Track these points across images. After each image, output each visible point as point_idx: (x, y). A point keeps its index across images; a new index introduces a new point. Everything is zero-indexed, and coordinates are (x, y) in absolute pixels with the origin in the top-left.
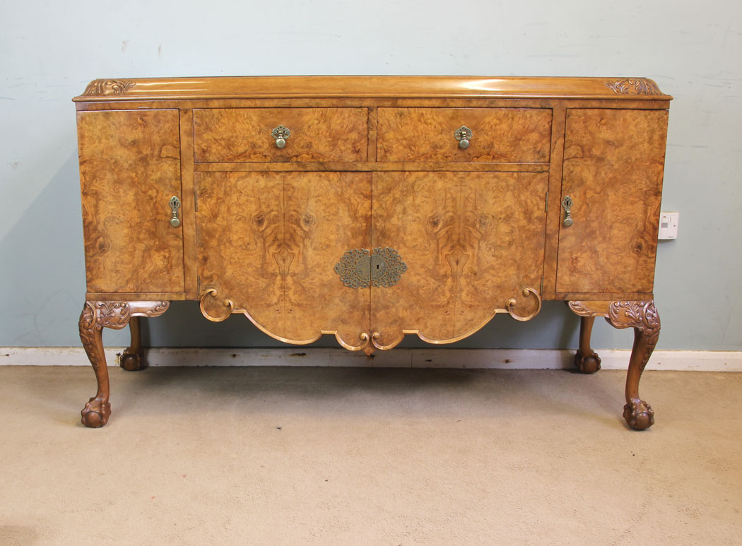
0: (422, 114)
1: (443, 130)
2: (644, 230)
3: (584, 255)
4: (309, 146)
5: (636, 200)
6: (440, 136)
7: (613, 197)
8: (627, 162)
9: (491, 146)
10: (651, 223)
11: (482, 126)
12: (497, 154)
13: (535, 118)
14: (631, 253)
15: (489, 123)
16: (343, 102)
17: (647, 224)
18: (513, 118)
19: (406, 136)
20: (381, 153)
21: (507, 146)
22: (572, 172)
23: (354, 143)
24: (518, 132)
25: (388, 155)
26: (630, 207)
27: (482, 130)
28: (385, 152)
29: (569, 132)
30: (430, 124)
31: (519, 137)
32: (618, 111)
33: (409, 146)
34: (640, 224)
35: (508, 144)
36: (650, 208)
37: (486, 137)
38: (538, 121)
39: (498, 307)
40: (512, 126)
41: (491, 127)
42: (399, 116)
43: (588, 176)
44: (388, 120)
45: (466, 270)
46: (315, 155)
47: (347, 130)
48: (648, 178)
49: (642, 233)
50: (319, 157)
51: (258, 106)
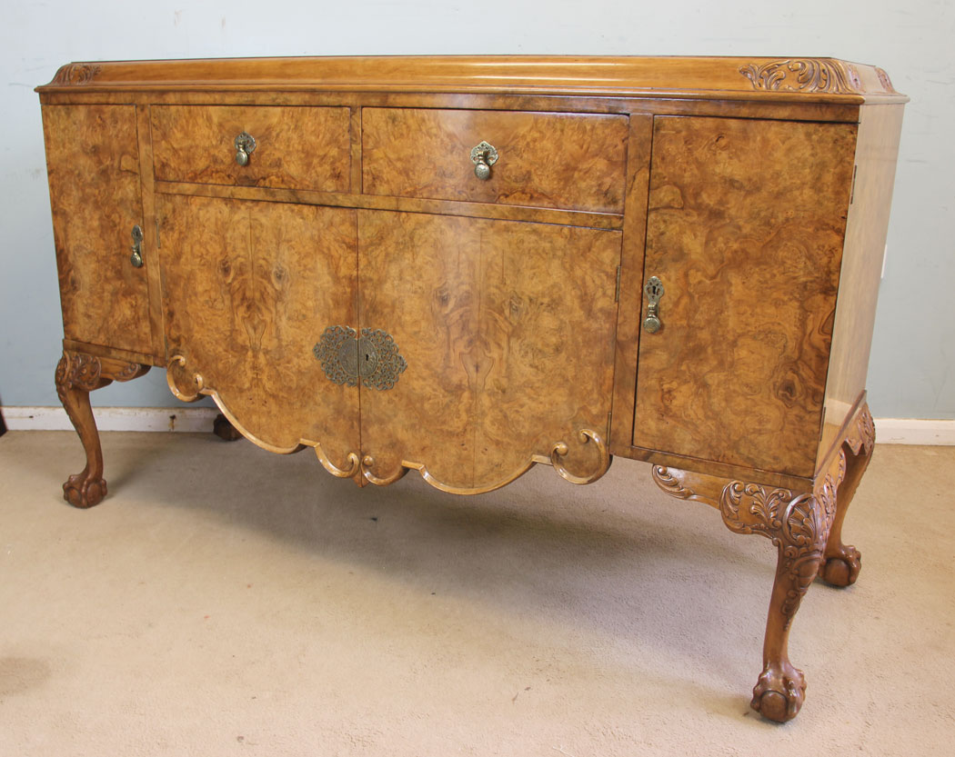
0: (423, 120)
1: (454, 147)
2: (799, 358)
3: (684, 388)
4: (278, 164)
5: (786, 298)
6: (449, 158)
7: (740, 288)
8: (768, 223)
9: (528, 177)
10: (813, 347)
11: (513, 143)
12: (537, 191)
13: (599, 132)
14: (773, 397)
15: (524, 137)
16: (317, 98)
17: (806, 347)
18: (562, 131)
19: (402, 156)
20: (368, 180)
21: (554, 179)
22: (662, 234)
23: (333, 163)
24: (571, 155)
25: (378, 183)
26: (771, 310)
27: (514, 148)
28: (374, 179)
29: (658, 160)
30: (435, 135)
31: (573, 164)
32: (753, 124)
33: (405, 172)
34: (792, 344)
35: (554, 176)
36: (812, 316)
37: (520, 162)
38: (605, 138)
39: (540, 453)
40: (562, 144)
41: (528, 144)
42: (390, 121)
43: (694, 245)
44: (376, 127)
45: (490, 383)
46: (286, 178)
47: (324, 142)
48: (810, 257)
49: (795, 362)
50: (290, 182)
51: (218, 103)
